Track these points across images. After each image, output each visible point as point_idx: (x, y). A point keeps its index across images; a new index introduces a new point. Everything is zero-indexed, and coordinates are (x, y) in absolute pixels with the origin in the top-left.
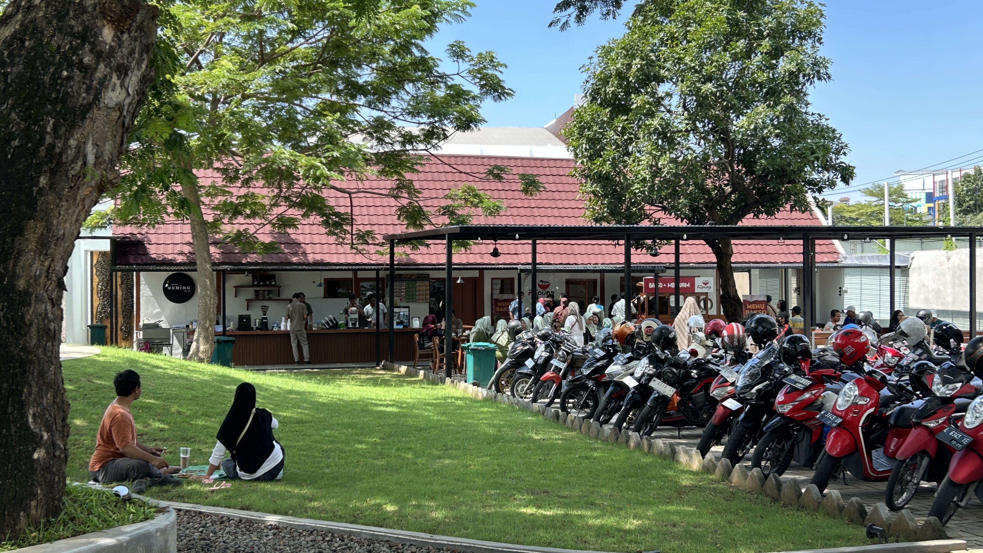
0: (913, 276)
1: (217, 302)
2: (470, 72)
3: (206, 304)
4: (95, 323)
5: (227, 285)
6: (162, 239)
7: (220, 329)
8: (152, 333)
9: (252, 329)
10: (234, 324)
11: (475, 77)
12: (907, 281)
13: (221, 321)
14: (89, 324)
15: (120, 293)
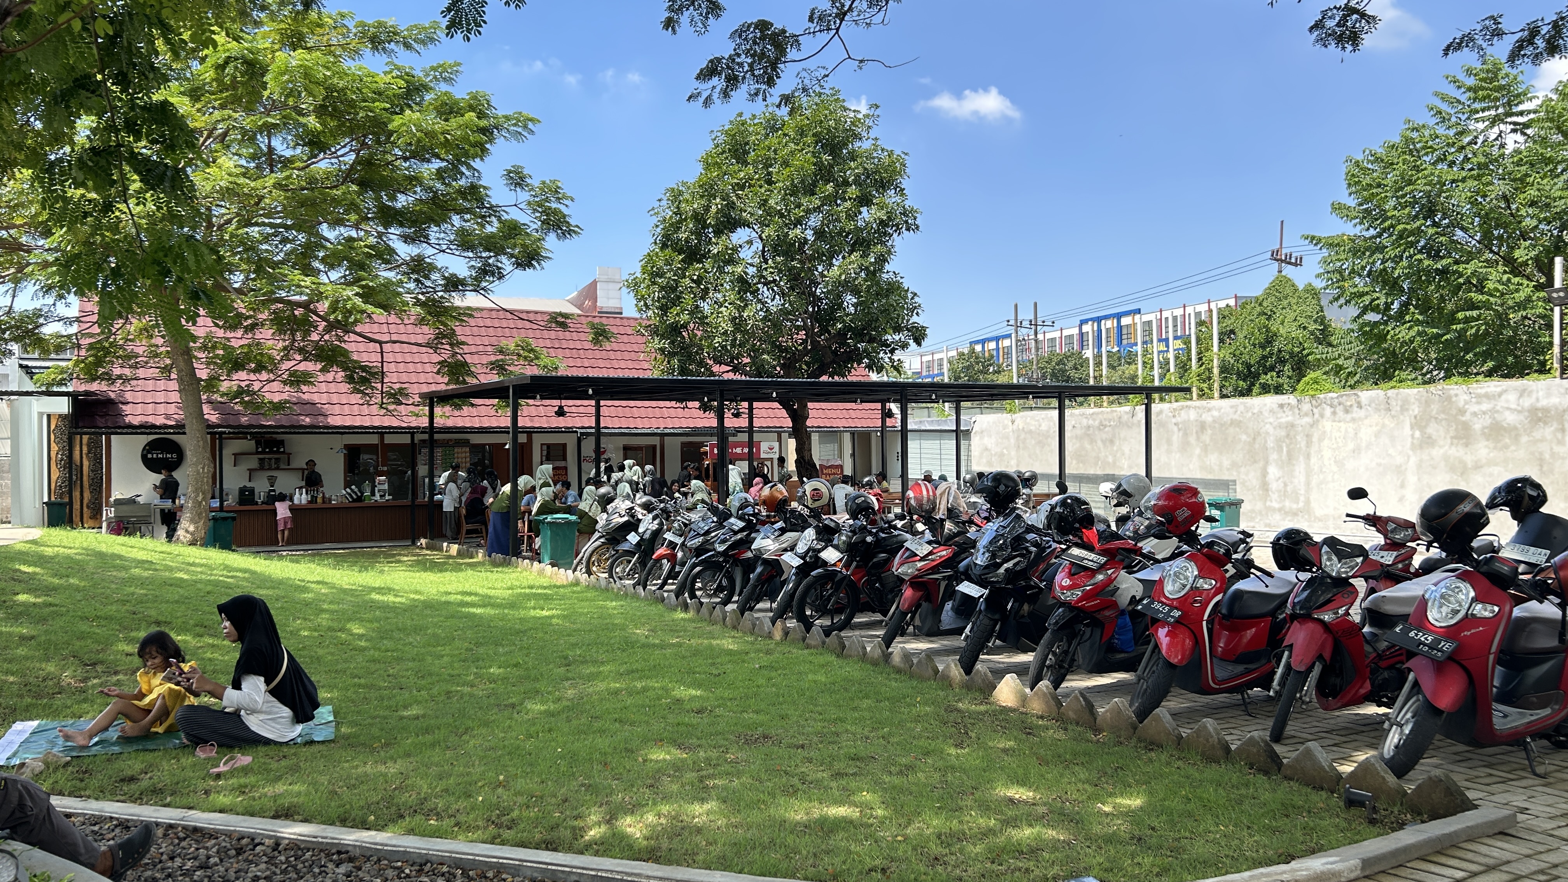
0: (975, 440)
1: (212, 470)
2: (529, 203)
3: (198, 473)
4: (53, 499)
5: (224, 452)
6: (139, 397)
7: (216, 504)
8: (126, 510)
9: (257, 503)
10: (233, 498)
11: (535, 211)
12: (969, 445)
13: (217, 494)
14: (46, 499)
15: (86, 463)
